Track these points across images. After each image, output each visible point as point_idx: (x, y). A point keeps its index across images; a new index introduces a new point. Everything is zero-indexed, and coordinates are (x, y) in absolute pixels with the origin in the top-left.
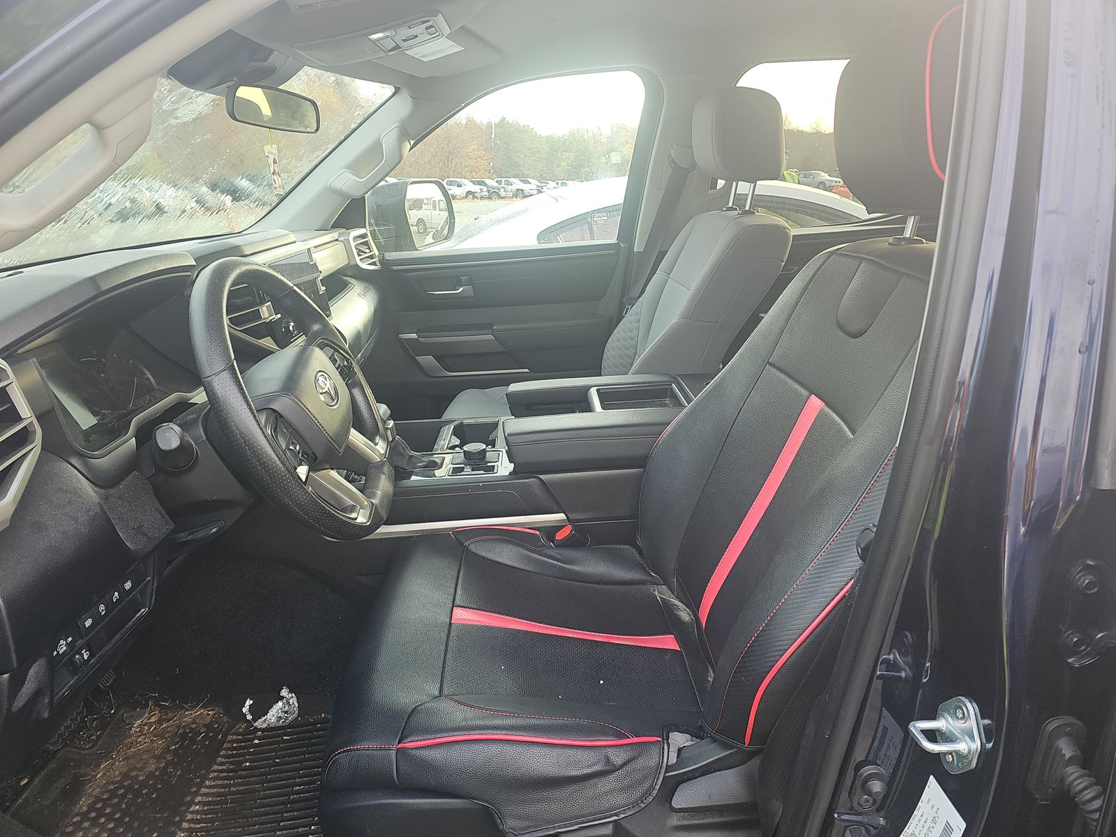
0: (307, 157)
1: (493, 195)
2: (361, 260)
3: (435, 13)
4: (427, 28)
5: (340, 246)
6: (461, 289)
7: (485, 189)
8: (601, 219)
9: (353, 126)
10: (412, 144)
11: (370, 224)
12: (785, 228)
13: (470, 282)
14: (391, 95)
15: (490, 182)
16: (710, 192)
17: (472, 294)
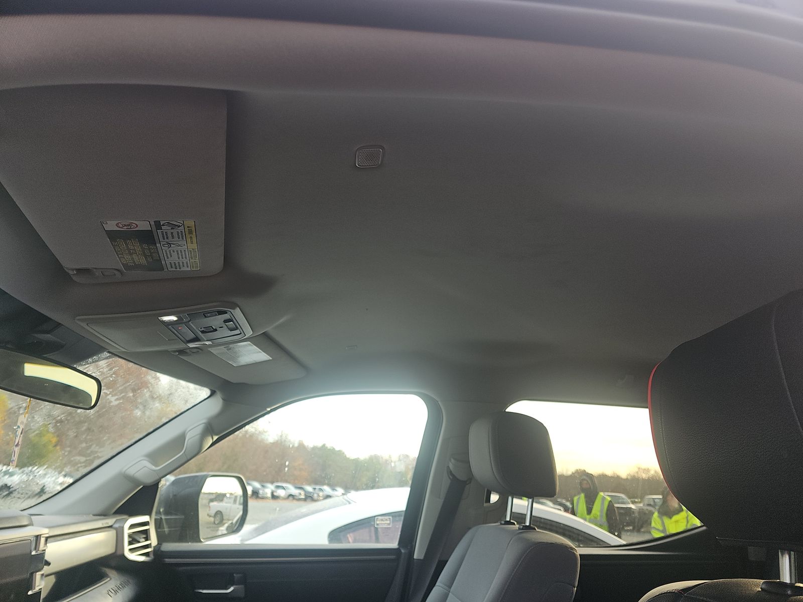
0: (110, 444)
1: (309, 498)
2: (130, 550)
3: (234, 306)
4: (226, 321)
5: (112, 534)
6: (232, 589)
7: (303, 493)
8: (383, 524)
9: (165, 420)
10: (215, 439)
11: (158, 513)
12: (572, 548)
13: (243, 581)
14: (206, 397)
15: (309, 489)
16: (485, 505)
17: (242, 595)
